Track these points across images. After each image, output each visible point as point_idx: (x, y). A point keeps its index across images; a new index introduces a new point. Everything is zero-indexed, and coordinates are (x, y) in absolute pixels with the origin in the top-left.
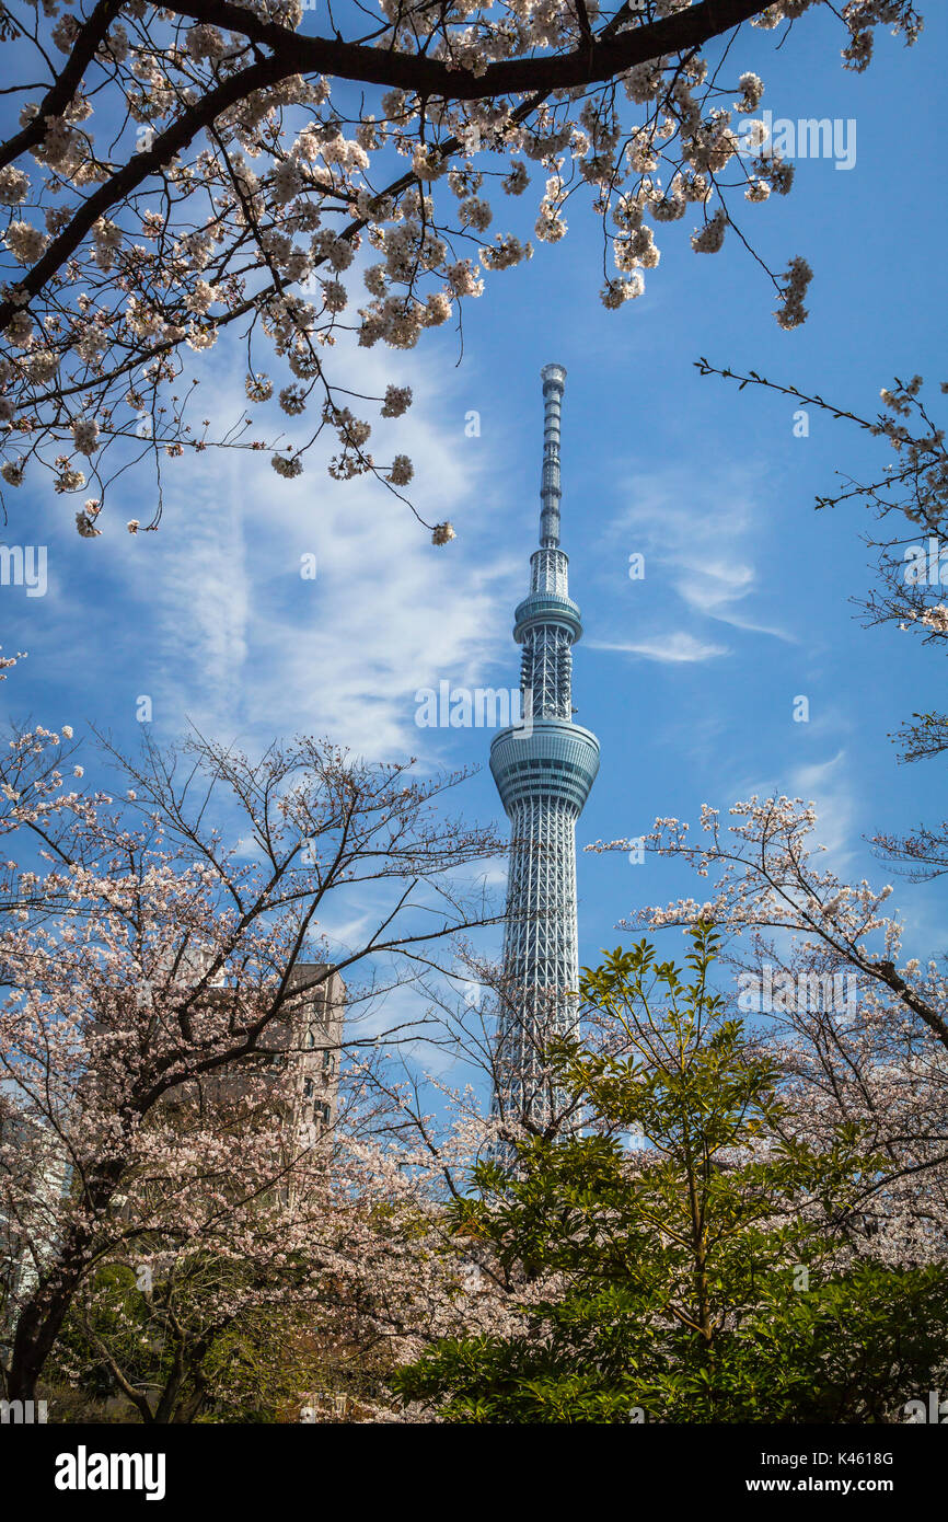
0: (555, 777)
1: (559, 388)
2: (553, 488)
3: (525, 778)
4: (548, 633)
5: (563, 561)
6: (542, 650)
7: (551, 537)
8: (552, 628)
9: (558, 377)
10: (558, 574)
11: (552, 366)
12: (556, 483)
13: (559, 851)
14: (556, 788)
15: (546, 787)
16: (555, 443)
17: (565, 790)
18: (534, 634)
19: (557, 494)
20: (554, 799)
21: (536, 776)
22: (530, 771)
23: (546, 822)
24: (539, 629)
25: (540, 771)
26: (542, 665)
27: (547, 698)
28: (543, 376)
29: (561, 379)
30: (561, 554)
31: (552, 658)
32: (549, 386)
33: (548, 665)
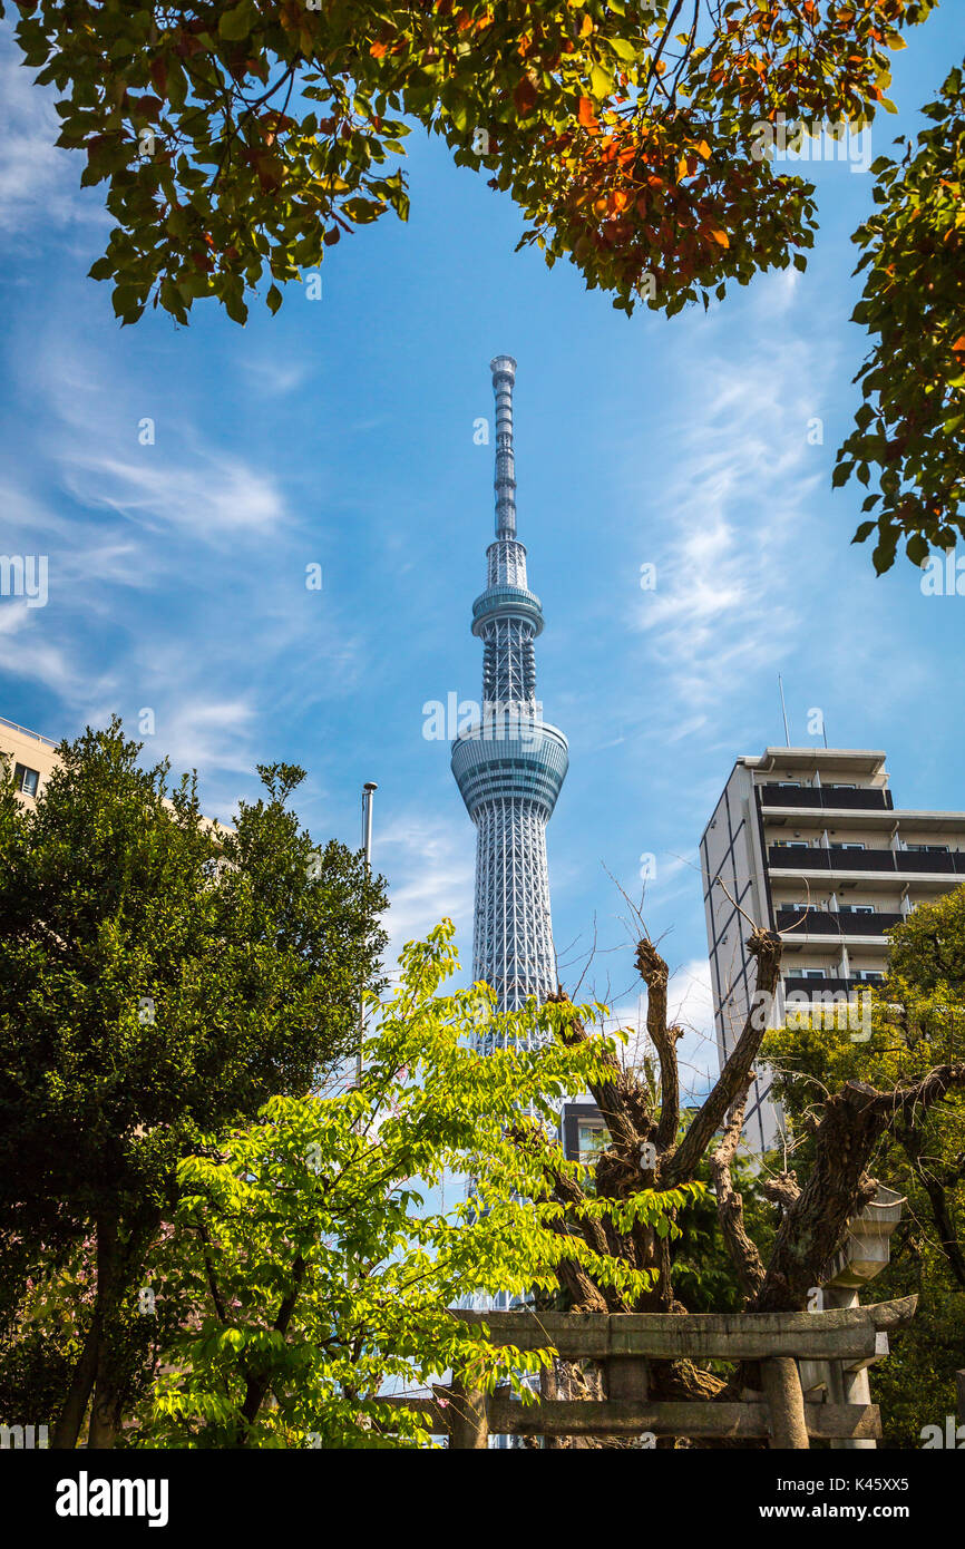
0: (528, 778)
1: (510, 380)
2: (508, 479)
3: (495, 779)
4: (511, 627)
5: (522, 553)
6: (506, 644)
7: (509, 529)
8: (516, 623)
9: (508, 368)
10: (518, 568)
11: (502, 358)
12: (511, 475)
13: (534, 859)
14: (529, 790)
15: (518, 788)
16: (507, 434)
17: (537, 792)
18: (497, 627)
19: (512, 485)
20: (527, 802)
21: (509, 777)
22: (501, 772)
23: (519, 827)
24: (502, 622)
25: (513, 771)
26: (507, 660)
27: (514, 694)
28: (492, 367)
29: (511, 371)
30: (520, 546)
31: (517, 653)
32: (500, 378)
33: (513, 660)
